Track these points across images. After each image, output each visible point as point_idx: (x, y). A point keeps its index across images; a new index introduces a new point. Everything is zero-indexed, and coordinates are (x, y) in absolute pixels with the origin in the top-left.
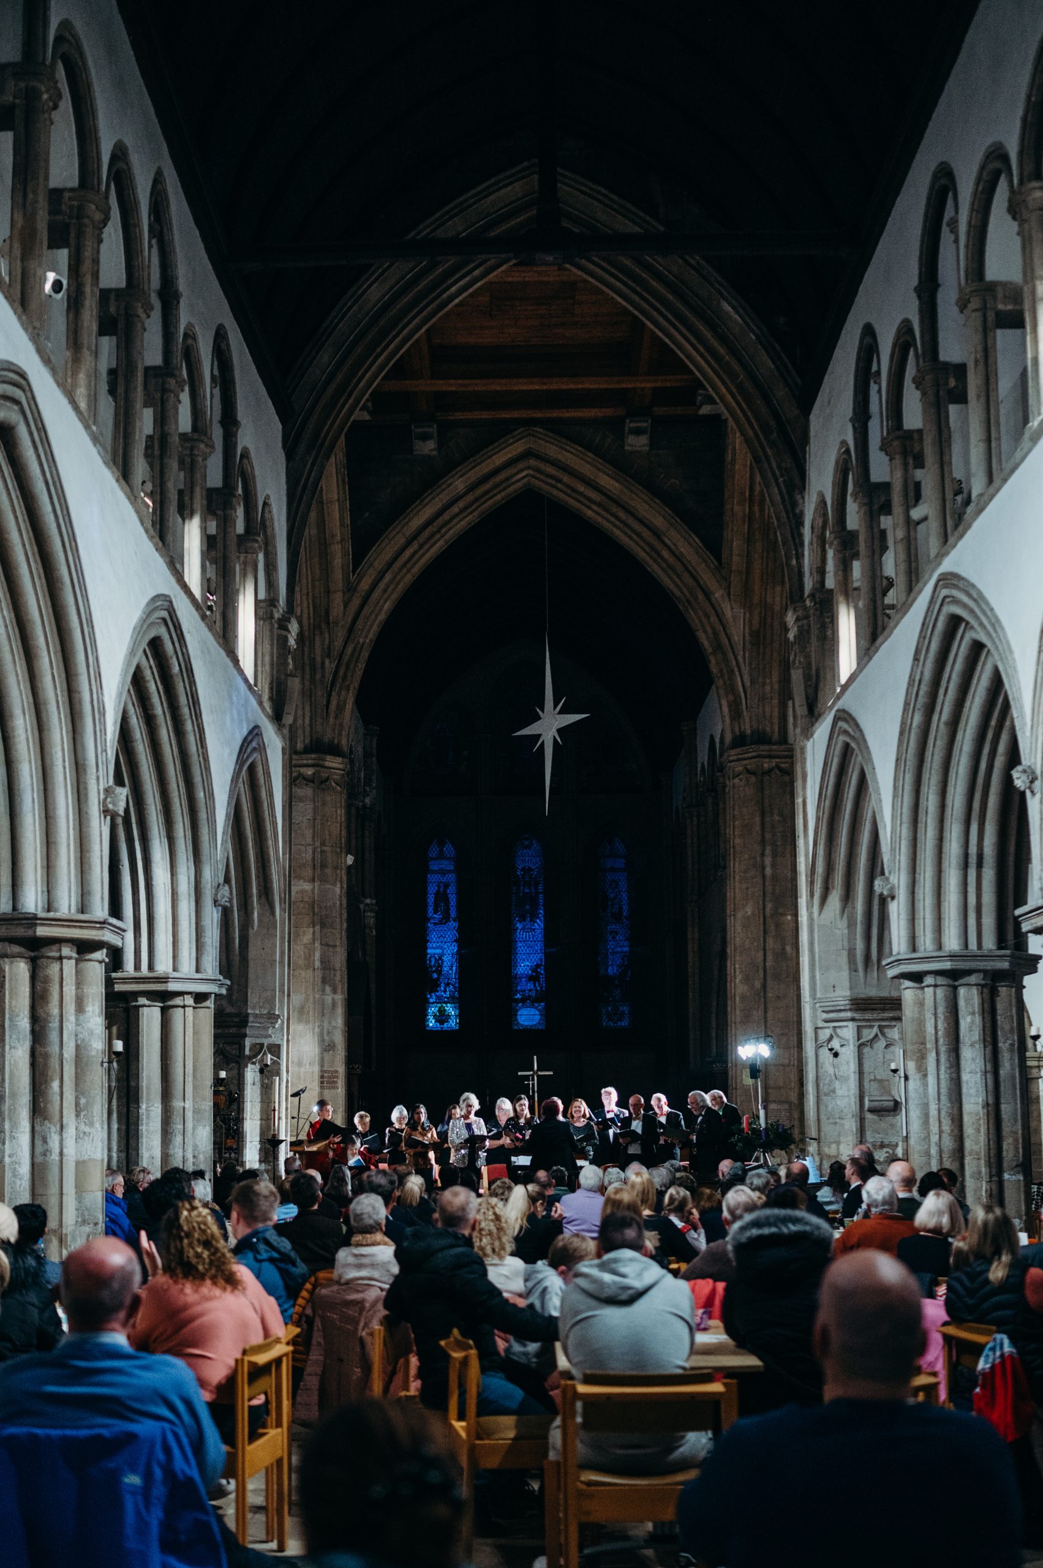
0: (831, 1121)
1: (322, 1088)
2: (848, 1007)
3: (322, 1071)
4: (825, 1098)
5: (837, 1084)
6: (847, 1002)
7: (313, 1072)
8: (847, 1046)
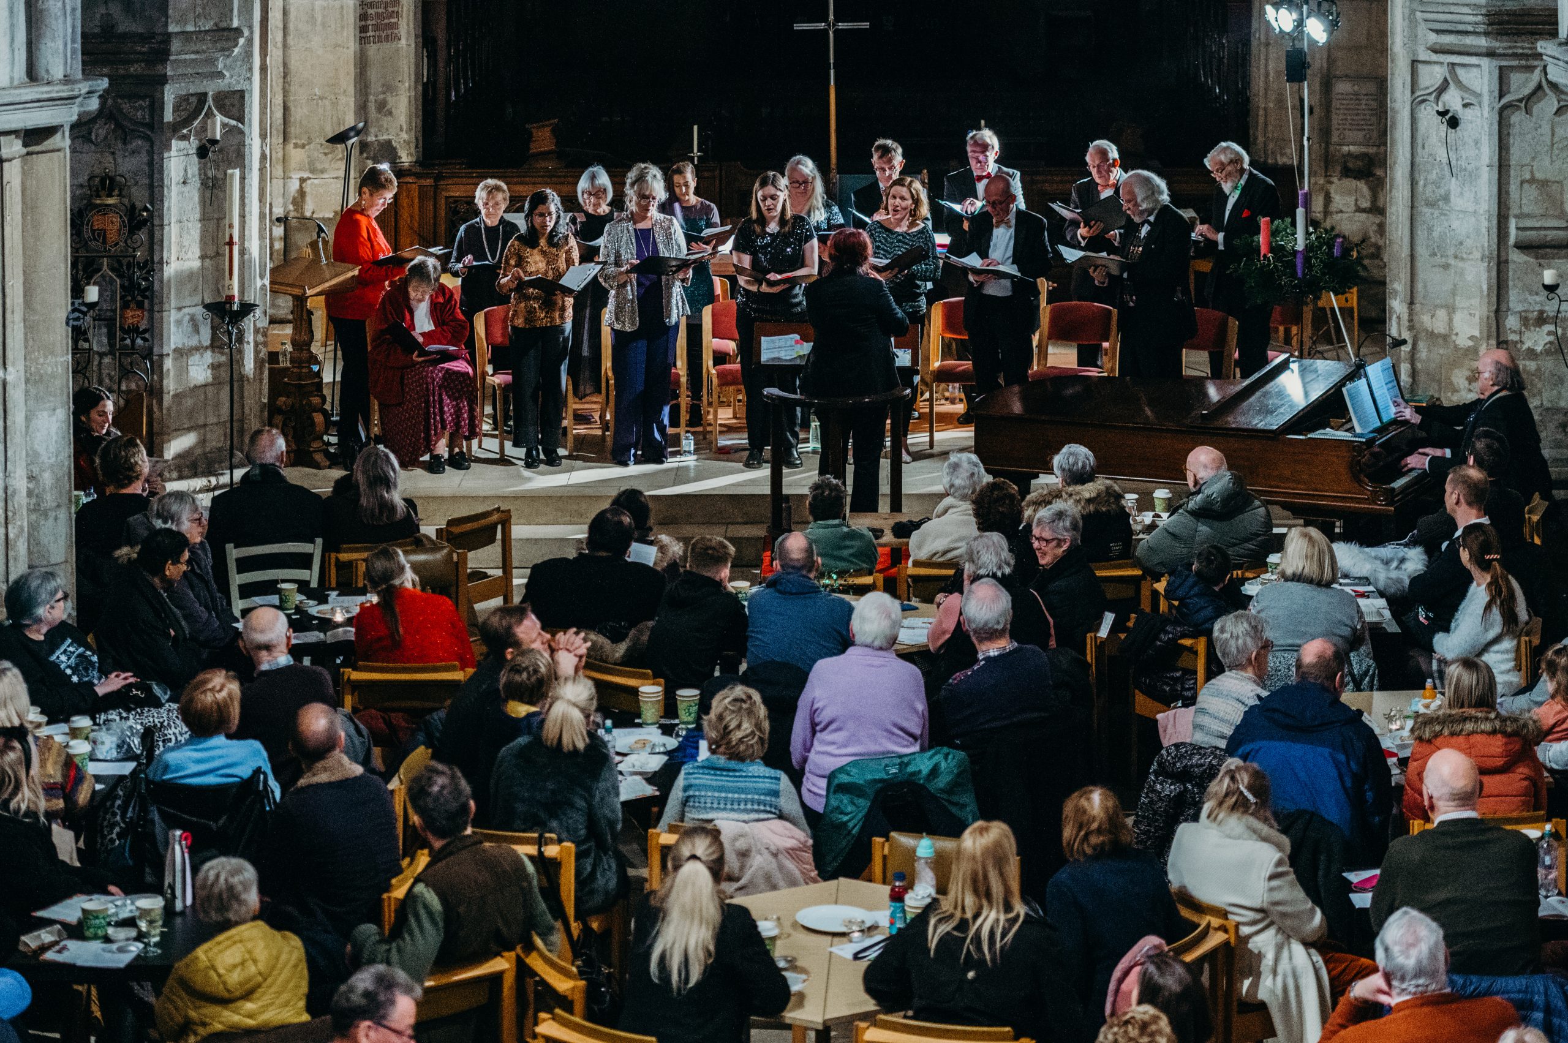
0: (1438, 260)
1: (363, 40)
2: (1481, 28)
3: (362, 4)
4: (1426, 210)
5: (1453, 185)
6: (1480, 18)
7: (342, 7)
8: (1478, 107)
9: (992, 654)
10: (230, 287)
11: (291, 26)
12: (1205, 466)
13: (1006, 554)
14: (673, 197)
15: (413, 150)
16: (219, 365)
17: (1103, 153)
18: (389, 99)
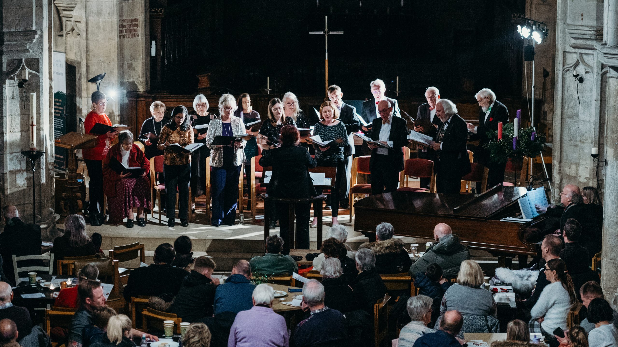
0: (573, 143)
1: (121, 37)
2: (593, 37)
3: (121, 20)
4: (568, 120)
5: (580, 109)
6: (593, 32)
7: (112, 22)
8: (591, 73)
9: (316, 312)
10: (32, 144)
11: (90, 30)
12: (442, 233)
13: (338, 268)
14: (240, 108)
15: (144, 86)
16: (30, 178)
17: (433, 93)
18: (133, 63)
